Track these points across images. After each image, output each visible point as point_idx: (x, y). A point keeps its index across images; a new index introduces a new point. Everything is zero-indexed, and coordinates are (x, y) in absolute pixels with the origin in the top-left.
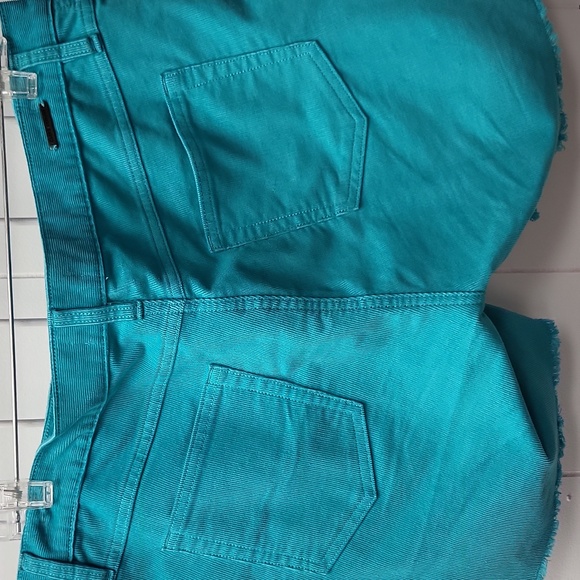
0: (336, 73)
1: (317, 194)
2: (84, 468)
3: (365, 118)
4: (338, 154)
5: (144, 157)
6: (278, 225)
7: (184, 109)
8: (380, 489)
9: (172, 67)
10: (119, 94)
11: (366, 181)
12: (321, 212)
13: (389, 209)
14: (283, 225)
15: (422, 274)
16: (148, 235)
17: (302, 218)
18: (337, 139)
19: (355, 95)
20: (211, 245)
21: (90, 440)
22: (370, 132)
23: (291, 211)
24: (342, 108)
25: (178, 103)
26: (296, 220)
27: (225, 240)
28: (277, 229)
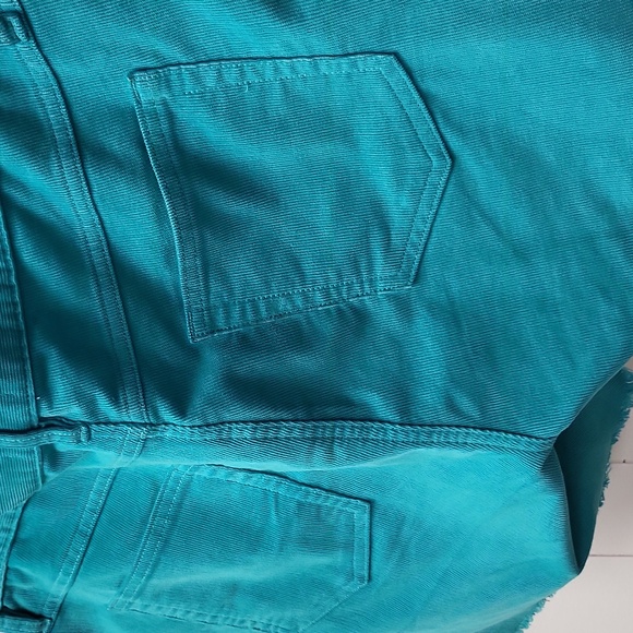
0: (416, 96)
1: (356, 261)
2: (13, 534)
3: (449, 161)
4: (397, 204)
5: (97, 199)
6: (292, 302)
7: (165, 127)
8: (373, 575)
9: (149, 64)
10: (59, 96)
11: (430, 247)
12: (357, 287)
13: (455, 288)
14: (299, 302)
15: (480, 399)
16: (100, 315)
17: (327, 295)
18: (400, 184)
19: (441, 126)
20: (191, 329)
21: (20, 509)
22: (452, 180)
23: (314, 282)
24: (417, 143)
25: (155, 116)
26: (319, 298)
27: (212, 319)
28: (289, 307)
